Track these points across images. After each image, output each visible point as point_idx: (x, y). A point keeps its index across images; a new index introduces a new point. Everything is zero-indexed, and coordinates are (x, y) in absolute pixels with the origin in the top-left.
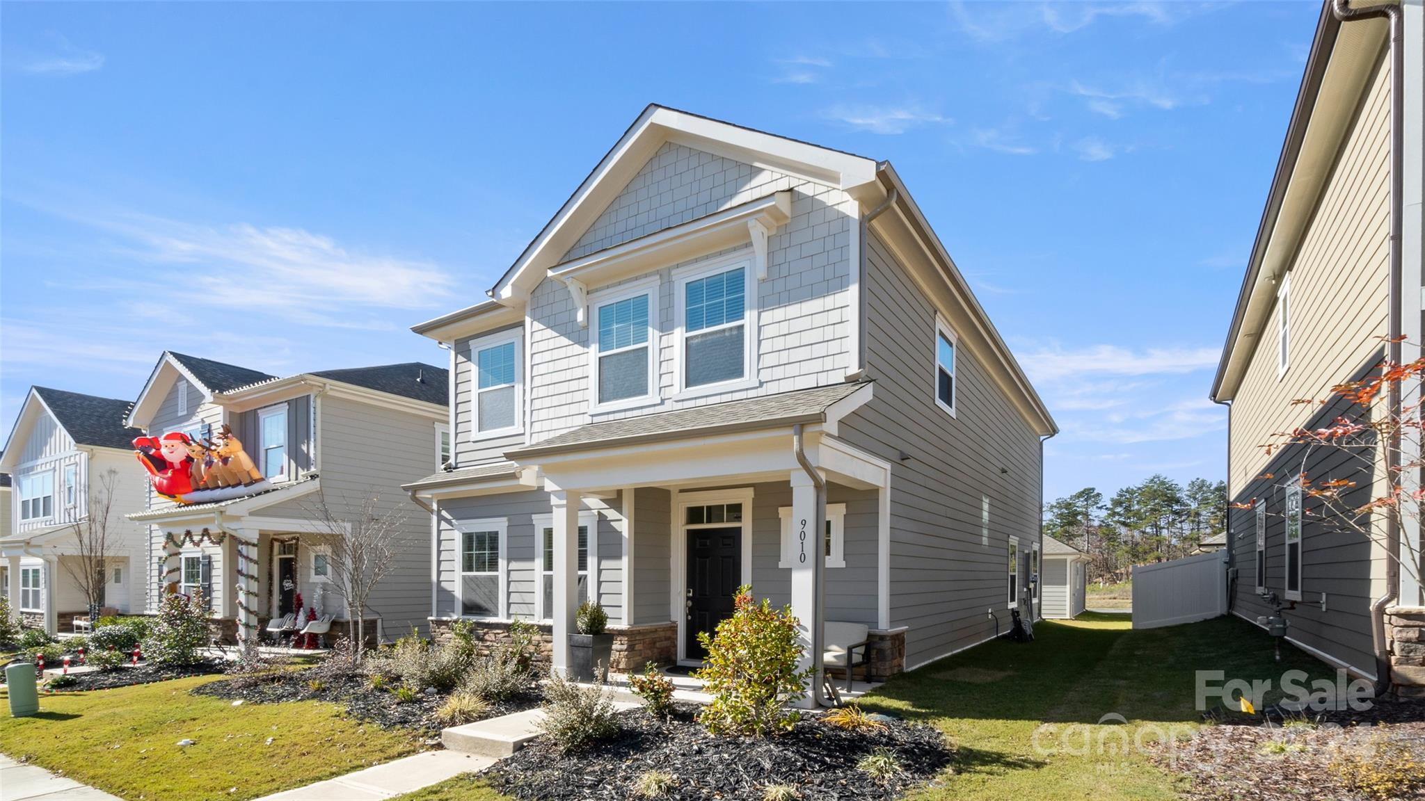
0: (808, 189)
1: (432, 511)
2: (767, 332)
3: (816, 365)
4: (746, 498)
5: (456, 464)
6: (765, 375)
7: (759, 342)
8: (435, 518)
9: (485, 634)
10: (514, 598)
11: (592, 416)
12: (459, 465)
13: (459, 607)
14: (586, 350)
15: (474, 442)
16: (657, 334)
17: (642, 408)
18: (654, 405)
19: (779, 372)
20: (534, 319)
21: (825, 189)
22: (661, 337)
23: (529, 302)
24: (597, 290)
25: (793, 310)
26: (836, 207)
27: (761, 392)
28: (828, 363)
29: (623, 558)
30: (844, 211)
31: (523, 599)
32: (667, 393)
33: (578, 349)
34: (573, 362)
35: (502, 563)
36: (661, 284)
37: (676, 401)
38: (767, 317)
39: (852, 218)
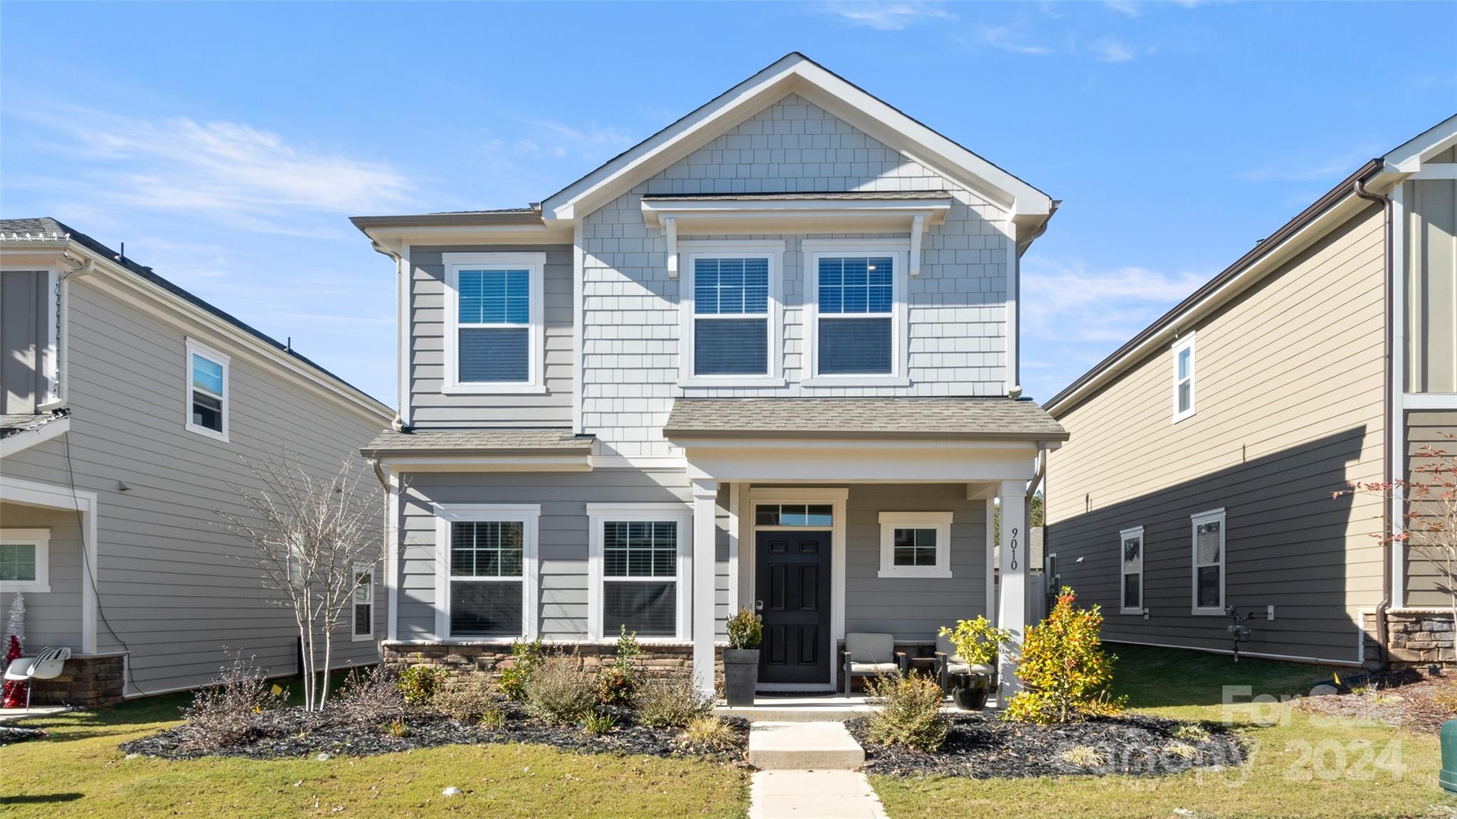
0: (965, 196)
1: (388, 489)
2: (917, 331)
3: (973, 374)
4: (839, 500)
5: (412, 422)
6: (916, 375)
7: (909, 340)
8: (394, 500)
9: (498, 661)
10: (548, 611)
11: (684, 388)
12: (417, 425)
13: (444, 624)
14: (674, 306)
15: (448, 395)
16: (780, 307)
17: (758, 388)
18: (776, 388)
19: (931, 375)
20: (588, 250)
21: (981, 202)
22: (785, 311)
23: (581, 228)
24: (691, 238)
25: (947, 313)
26: (992, 223)
27: (912, 392)
28: (985, 375)
29: (731, 560)
30: (1000, 229)
31: (564, 612)
32: (792, 376)
33: (660, 302)
34: (654, 318)
35: (530, 565)
36: (786, 252)
37: (805, 387)
38: (917, 315)
39: (1010, 239)
